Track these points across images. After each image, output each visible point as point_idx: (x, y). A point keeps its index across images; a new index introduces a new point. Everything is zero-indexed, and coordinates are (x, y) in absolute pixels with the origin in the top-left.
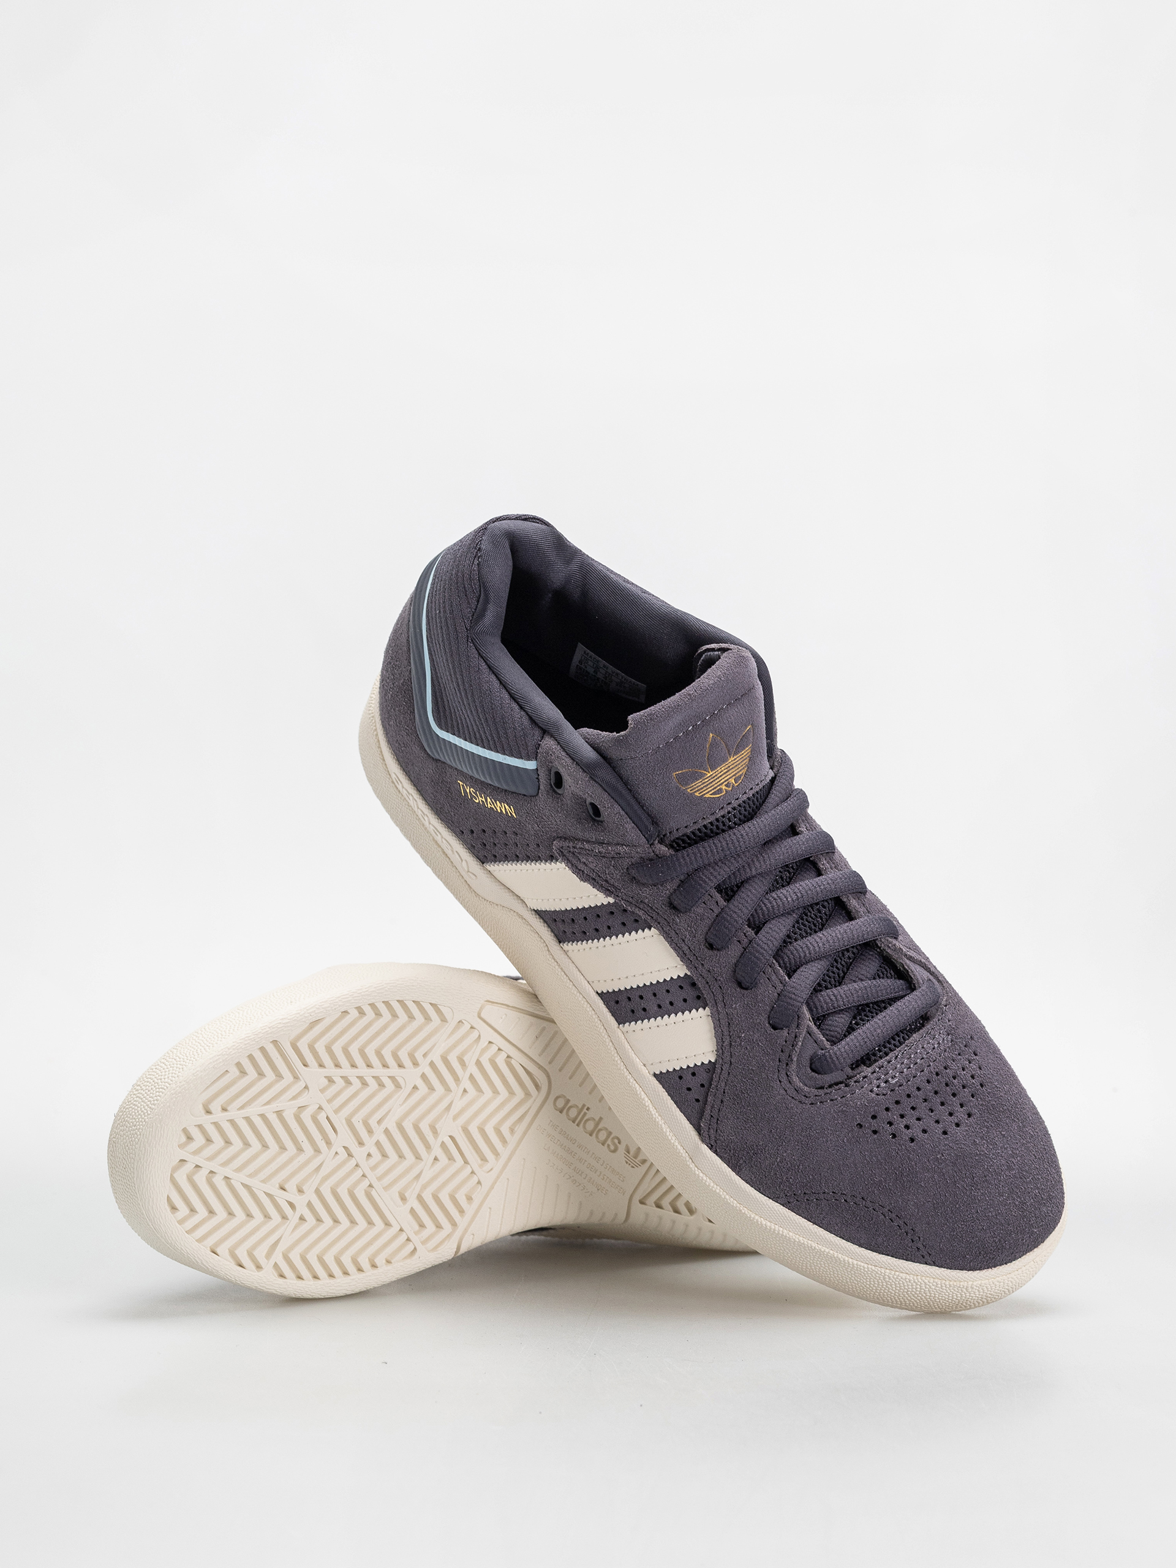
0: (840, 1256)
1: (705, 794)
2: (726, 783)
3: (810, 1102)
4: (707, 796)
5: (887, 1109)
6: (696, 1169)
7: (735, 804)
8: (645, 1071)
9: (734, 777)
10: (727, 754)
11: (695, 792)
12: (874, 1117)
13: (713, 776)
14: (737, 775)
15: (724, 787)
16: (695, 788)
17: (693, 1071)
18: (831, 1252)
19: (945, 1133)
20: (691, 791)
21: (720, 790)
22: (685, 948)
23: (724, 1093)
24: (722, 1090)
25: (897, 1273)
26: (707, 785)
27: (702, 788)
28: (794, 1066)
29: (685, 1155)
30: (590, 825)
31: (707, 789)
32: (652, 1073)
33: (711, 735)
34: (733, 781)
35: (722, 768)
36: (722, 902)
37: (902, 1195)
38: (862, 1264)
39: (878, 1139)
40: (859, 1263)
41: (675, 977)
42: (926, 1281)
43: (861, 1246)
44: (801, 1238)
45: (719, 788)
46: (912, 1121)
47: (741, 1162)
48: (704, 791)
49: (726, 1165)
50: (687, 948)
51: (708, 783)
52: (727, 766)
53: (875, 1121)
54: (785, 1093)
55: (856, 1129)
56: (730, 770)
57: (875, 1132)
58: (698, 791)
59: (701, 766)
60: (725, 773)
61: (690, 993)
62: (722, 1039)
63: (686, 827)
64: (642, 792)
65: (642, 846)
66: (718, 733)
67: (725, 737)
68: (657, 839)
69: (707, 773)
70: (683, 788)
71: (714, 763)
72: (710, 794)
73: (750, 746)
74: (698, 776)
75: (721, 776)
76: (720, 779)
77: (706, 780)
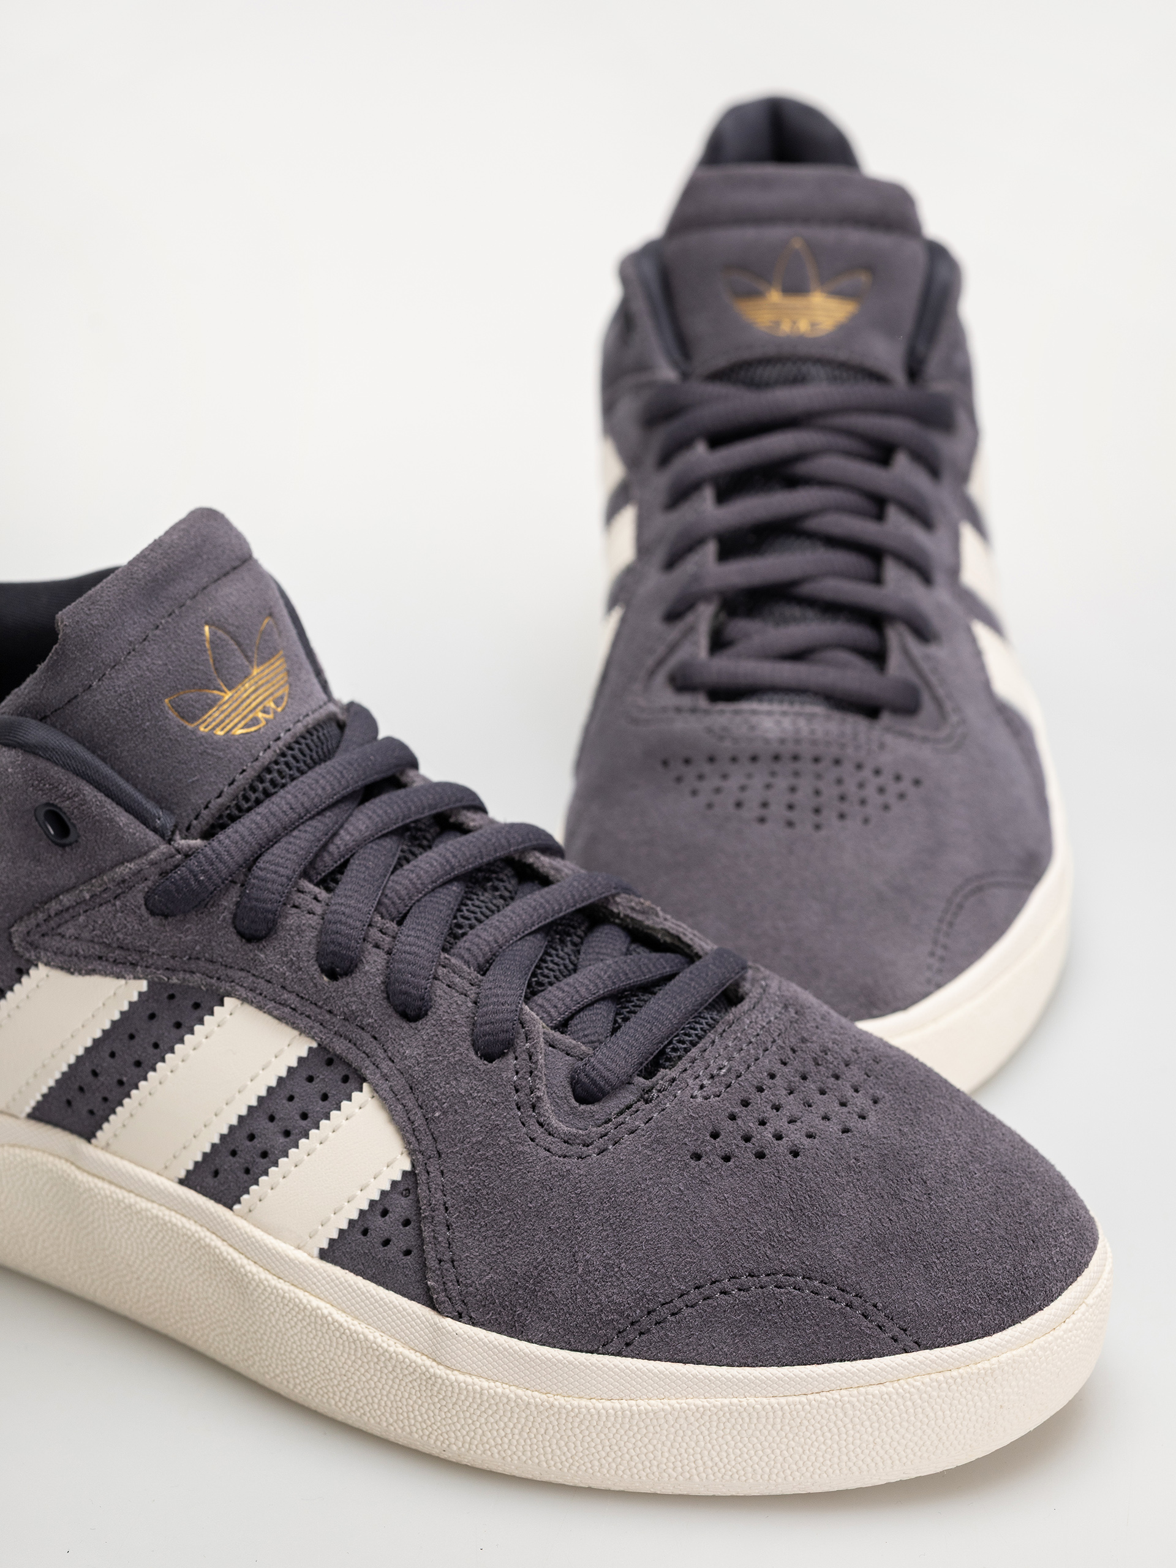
0: (752, 1400)
1: (232, 730)
2: (261, 707)
3: (596, 1150)
4: (238, 732)
5: (733, 1117)
6: (448, 1372)
7: (286, 738)
8: (302, 1256)
9: (272, 699)
10: (248, 664)
11: (214, 729)
12: (715, 1135)
13: (235, 698)
14: (275, 696)
15: (260, 715)
16: (211, 722)
17: (380, 1208)
18: (735, 1401)
19: (846, 1131)
20: (206, 727)
21: (255, 722)
22: (294, 1000)
23: (447, 1209)
24: (442, 1208)
25: (862, 1390)
26: (231, 715)
27: (223, 721)
28: (547, 1106)
29: (419, 1359)
30: (59, 857)
31: (231, 721)
32: (316, 1252)
33: (207, 628)
34: (273, 705)
35: (248, 686)
36: (323, 895)
37: (814, 1243)
38: (797, 1399)
39: (737, 1167)
40: (790, 1399)
41: (294, 1064)
42: (918, 1384)
43: (781, 1364)
44: (673, 1402)
45: (251, 716)
46: (782, 1124)
47: (519, 1310)
48: (228, 724)
49: (494, 1334)
50: (293, 997)
51: (229, 711)
52: (253, 681)
53: (718, 1140)
54: (548, 1154)
55: (693, 1163)
56: (259, 687)
57: (727, 1159)
58: (217, 726)
59: (209, 684)
60: (254, 693)
61: (328, 1077)
62: (409, 1118)
63: (219, 796)
64: (125, 753)
65: (154, 848)
66: (217, 623)
67: (232, 629)
68: (177, 832)
69: (222, 694)
70: (190, 727)
71: (228, 677)
72: (242, 728)
73: (281, 653)
74: (209, 701)
75: (248, 697)
76: (248, 701)
77: (225, 707)
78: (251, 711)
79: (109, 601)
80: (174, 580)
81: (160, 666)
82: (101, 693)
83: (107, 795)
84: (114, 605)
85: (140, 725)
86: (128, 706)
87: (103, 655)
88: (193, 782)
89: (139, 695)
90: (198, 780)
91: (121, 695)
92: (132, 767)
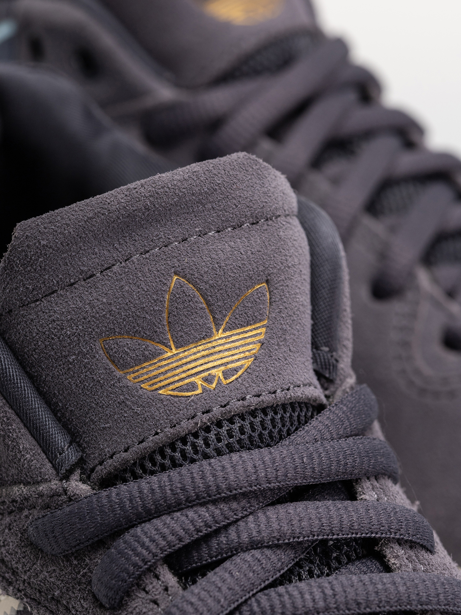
1: (160, 388)
2: (206, 374)
4: (167, 392)
9: (223, 368)
10: (213, 326)
11: (142, 382)
13: (179, 357)
14: (230, 366)
15: (200, 382)
16: (143, 375)
21: (191, 387)
26: (166, 372)
27: (155, 377)
31: (166, 379)
33: (174, 279)
34: (221, 375)
35: (202, 348)
45: (189, 380)
48: (161, 382)
51: (167, 368)
52: (210, 345)
56: (216, 353)
58: (148, 380)
59: (153, 336)
60: (203, 357)
63: (126, 451)
64: (49, 378)
65: (46, 481)
66: (188, 276)
67: (203, 286)
68: (78, 472)
69: (166, 349)
70: (119, 373)
71: (180, 334)
72: (173, 390)
73: (265, 322)
74: (147, 353)
75: (195, 360)
76: (193, 365)
77: (164, 363)
78: (192, 375)
79: (68, 225)
80: (157, 221)
81: (103, 303)
82: (36, 313)
83: (17, 414)
84: (71, 230)
85: (66, 357)
86: (58, 334)
87: (47, 277)
88: (104, 428)
89: (71, 326)
90: (110, 428)
91: (54, 321)
92: (55, 394)
